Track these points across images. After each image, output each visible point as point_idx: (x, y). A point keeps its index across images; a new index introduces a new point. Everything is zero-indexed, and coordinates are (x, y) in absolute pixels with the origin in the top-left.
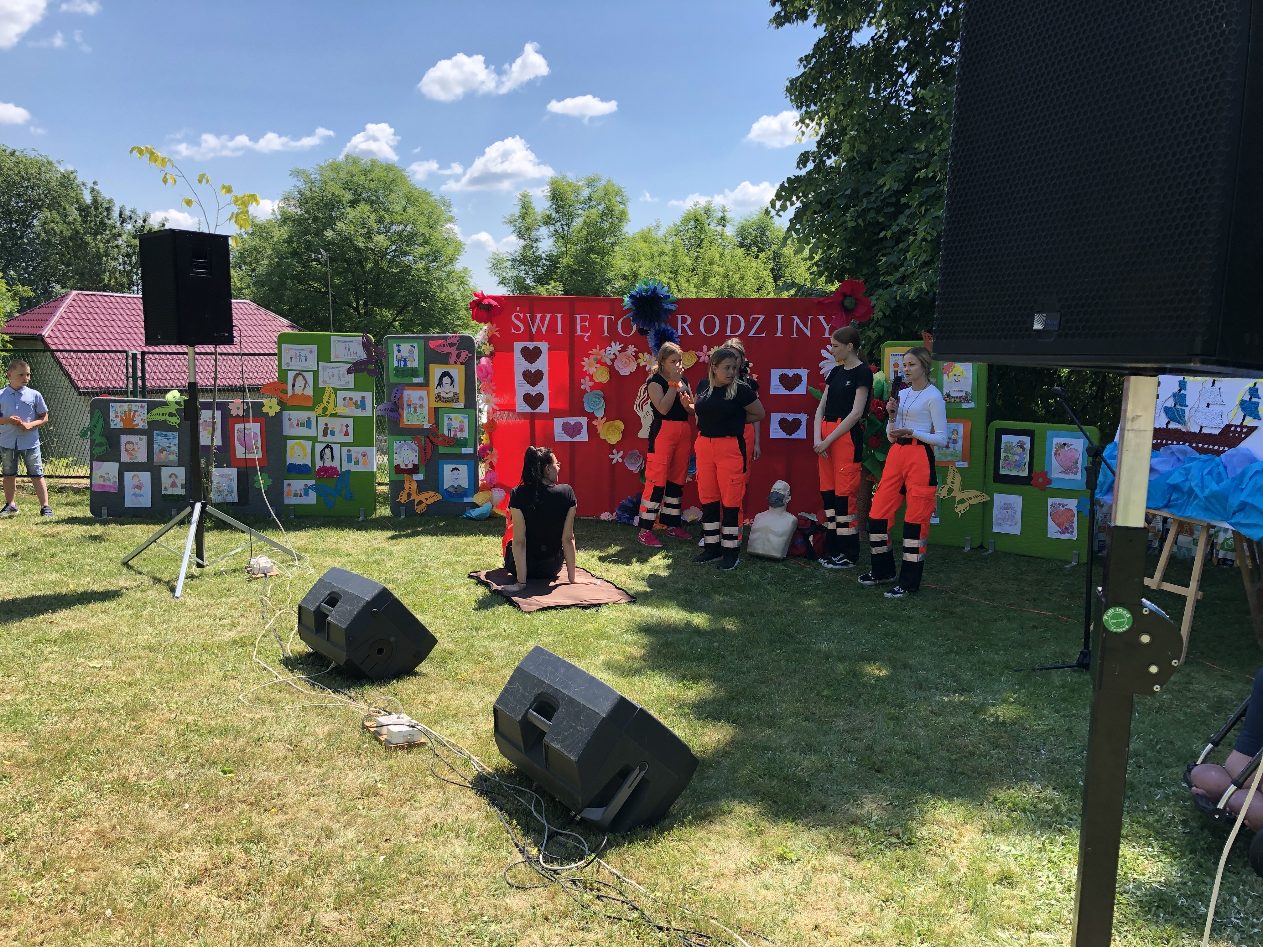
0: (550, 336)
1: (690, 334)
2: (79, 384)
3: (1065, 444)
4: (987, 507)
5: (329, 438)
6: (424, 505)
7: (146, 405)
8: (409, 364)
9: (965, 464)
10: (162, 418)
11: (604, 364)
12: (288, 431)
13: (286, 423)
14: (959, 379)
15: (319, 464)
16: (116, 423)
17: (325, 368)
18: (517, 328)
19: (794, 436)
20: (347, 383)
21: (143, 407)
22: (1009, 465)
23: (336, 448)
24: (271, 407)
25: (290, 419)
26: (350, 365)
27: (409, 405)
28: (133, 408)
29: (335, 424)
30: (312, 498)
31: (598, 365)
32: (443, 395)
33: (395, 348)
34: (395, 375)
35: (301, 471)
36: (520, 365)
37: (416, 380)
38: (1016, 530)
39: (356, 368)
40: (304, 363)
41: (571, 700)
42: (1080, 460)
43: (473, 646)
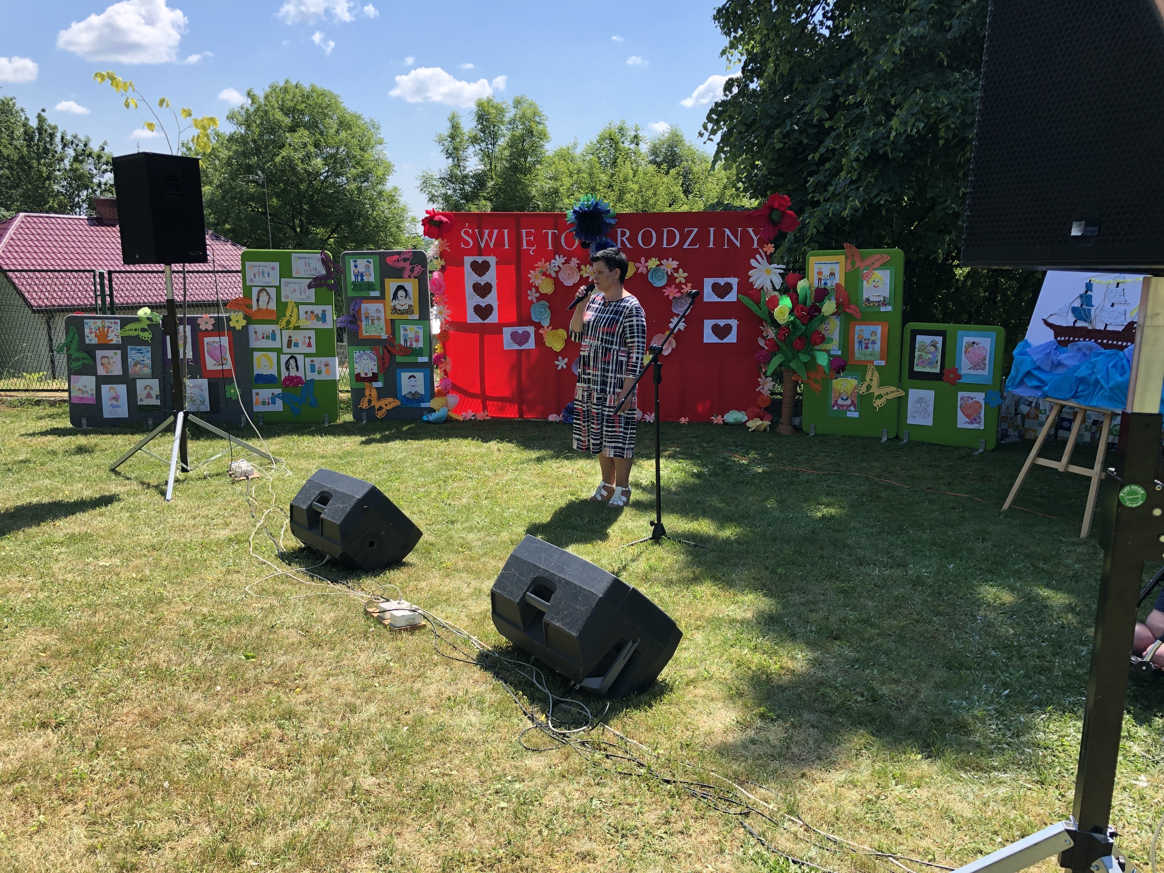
0: (497, 250)
1: (629, 246)
2: (32, 302)
3: (974, 343)
4: (901, 402)
5: (293, 350)
6: (384, 411)
7: (119, 321)
8: (366, 279)
9: (883, 363)
10: (135, 333)
11: (549, 276)
12: (254, 343)
13: (252, 336)
14: (878, 284)
15: (284, 374)
16: (91, 339)
17: (287, 284)
18: (467, 243)
19: (725, 341)
20: (309, 297)
21: (116, 323)
22: (923, 363)
23: (300, 358)
24: (238, 321)
25: (256, 332)
26: (310, 280)
27: (367, 317)
28: (107, 325)
29: (298, 336)
30: (279, 406)
31: (544, 277)
32: (398, 307)
33: (352, 264)
34: (353, 290)
35: (268, 380)
36: (470, 278)
37: (373, 294)
38: (929, 422)
39: (316, 283)
40: (267, 279)
41: (568, 583)
42: (988, 358)
43: (451, 538)
